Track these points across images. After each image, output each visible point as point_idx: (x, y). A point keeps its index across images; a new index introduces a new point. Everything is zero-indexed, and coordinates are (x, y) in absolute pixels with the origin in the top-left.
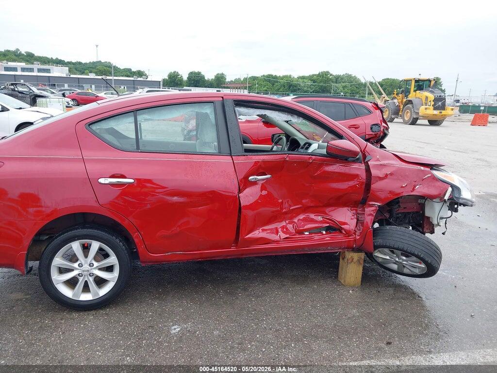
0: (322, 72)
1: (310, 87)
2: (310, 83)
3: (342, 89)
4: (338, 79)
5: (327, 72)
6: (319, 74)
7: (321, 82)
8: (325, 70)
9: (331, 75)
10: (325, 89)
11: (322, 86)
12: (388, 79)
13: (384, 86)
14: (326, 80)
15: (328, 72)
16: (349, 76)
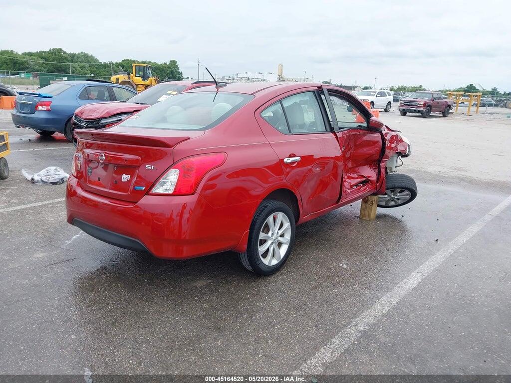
0: (53, 49)
1: (41, 65)
2: (41, 61)
3: (80, 69)
4: (73, 58)
5: (59, 49)
6: (50, 50)
7: (54, 60)
8: (57, 47)
9: (65, 53)
10: (60, 69)
11: (56, 65)
12: (128, 60)
13: (126, 67)
14: (59, 59)
15: (61, 49)
16: (86, 55)
